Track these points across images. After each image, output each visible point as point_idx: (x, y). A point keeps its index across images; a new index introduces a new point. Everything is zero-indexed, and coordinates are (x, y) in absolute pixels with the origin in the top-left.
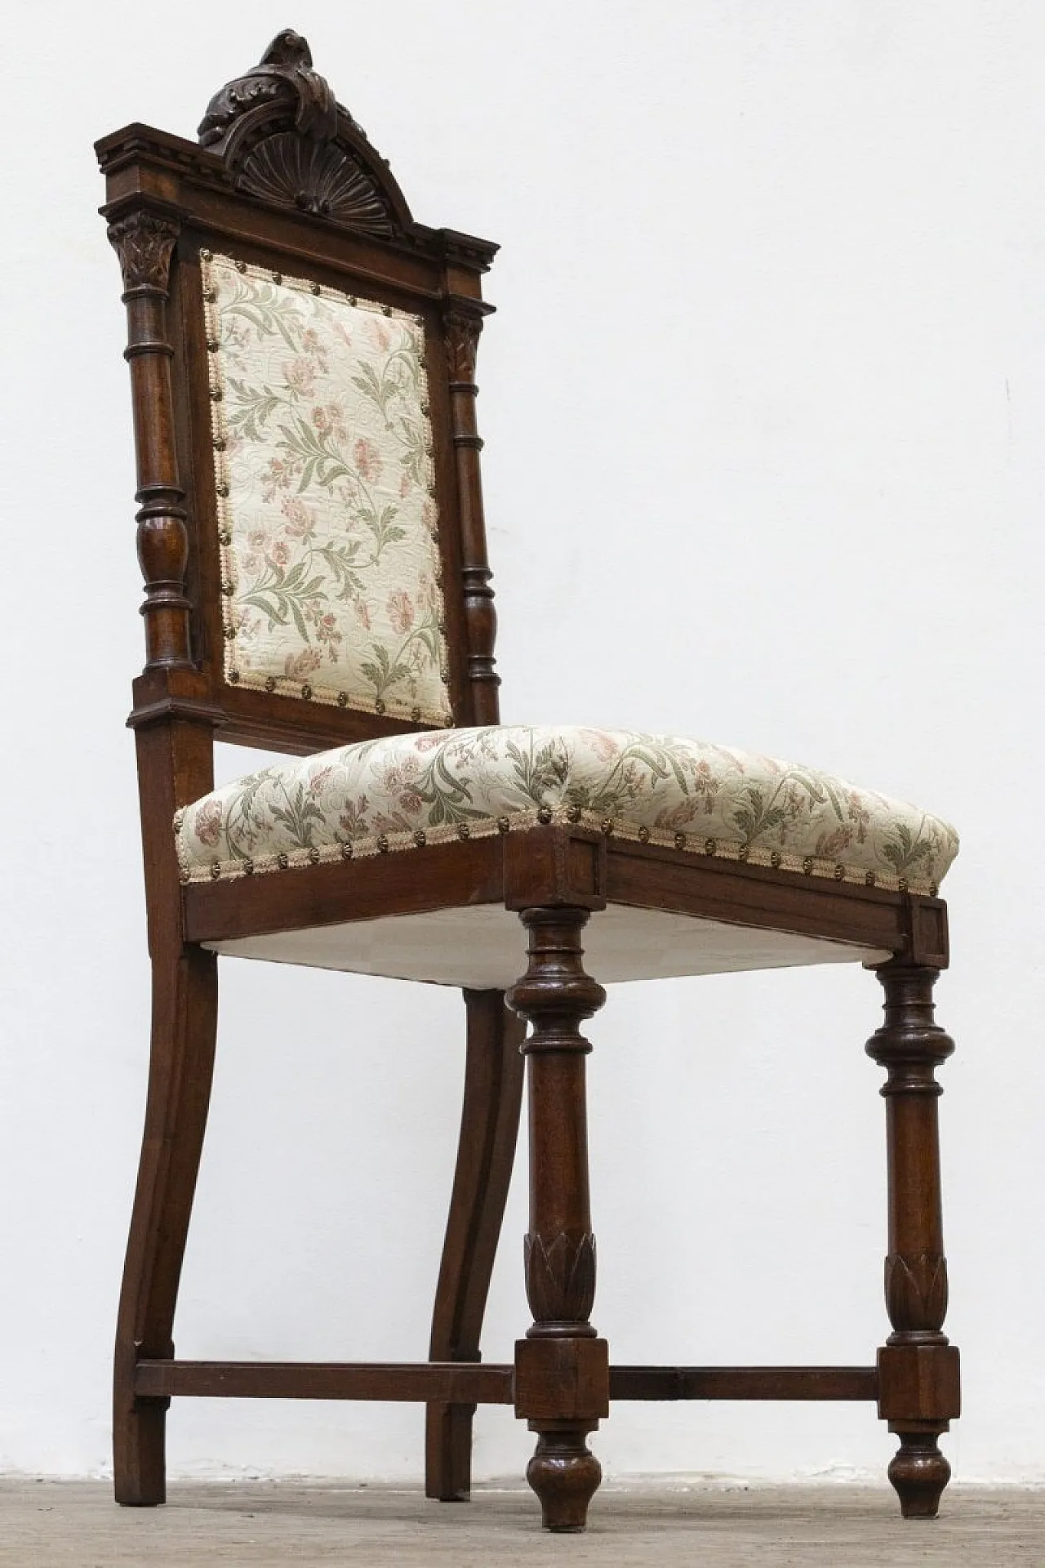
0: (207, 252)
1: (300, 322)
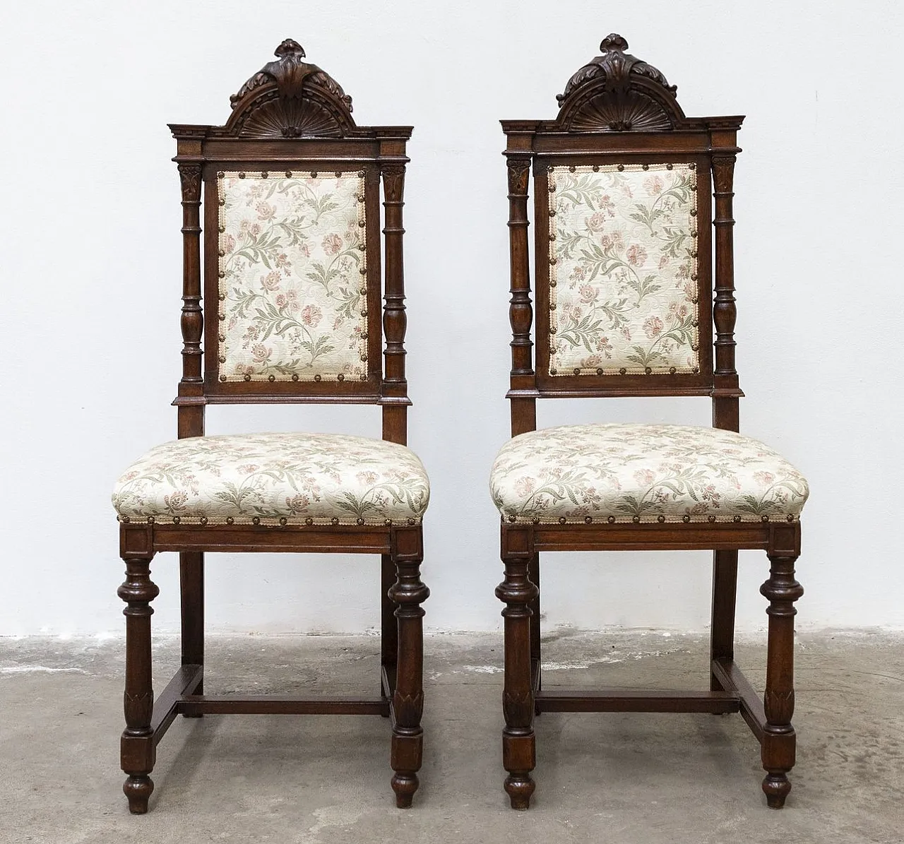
0: (551, 167)
1: (600, 193)
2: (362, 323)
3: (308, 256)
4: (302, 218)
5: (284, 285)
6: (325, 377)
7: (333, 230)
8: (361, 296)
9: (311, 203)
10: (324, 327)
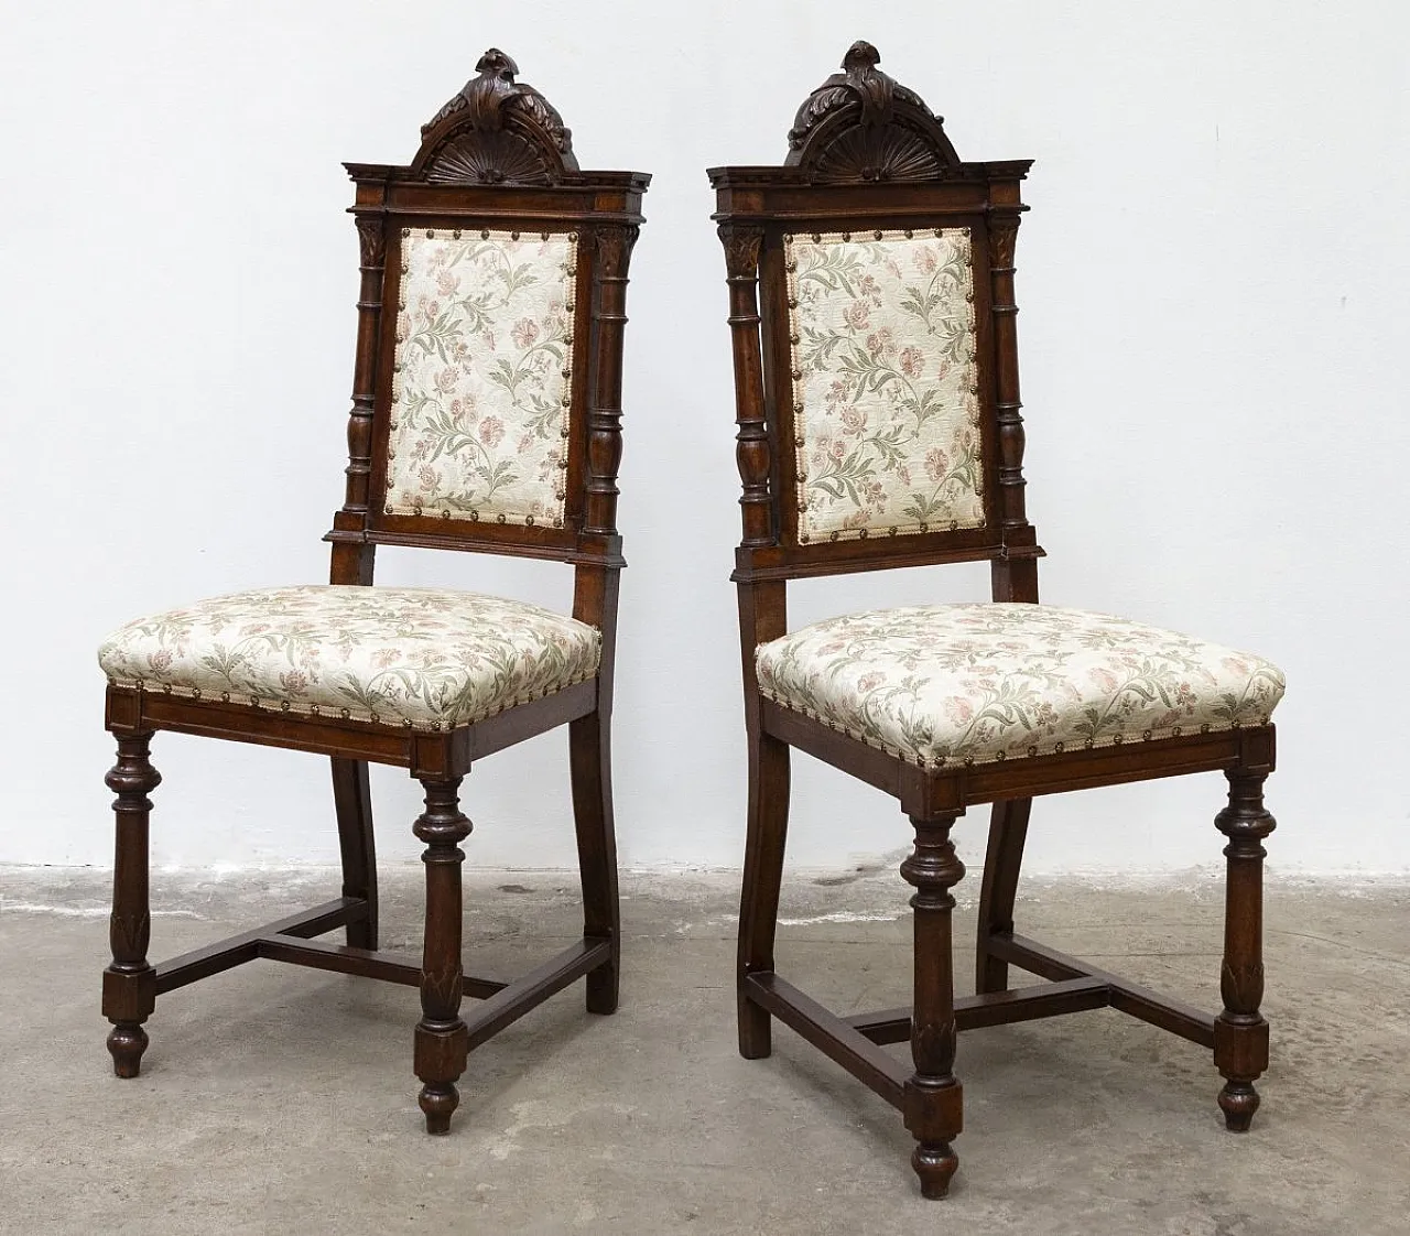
0: (788, 237)
1: (861, 272)
2: (561, 446)
3: (493, 349)
4: (490, 295)
5: (461, 387)
6: (511, 519)
7: (529, 314)
8: (563, 408)
9: (503, 274)
10: (506, 448)
